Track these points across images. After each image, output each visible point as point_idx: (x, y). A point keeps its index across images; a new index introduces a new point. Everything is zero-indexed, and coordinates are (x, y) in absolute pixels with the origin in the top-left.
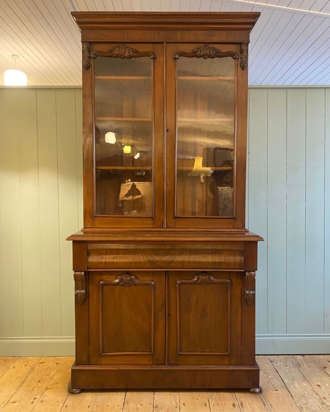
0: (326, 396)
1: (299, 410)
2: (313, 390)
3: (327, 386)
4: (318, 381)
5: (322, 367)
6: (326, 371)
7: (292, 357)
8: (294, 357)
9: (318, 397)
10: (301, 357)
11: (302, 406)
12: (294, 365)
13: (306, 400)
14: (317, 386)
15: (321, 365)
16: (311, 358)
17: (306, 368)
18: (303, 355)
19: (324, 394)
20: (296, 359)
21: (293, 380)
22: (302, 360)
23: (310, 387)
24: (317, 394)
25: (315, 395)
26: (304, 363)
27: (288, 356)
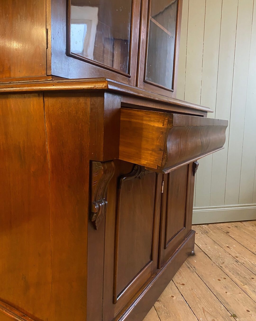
0: (238, 255)
1: (219, 269)
2: (225, 251)
3: (235, 247)
4: (226, 244)
5: (226, 232)
6: (230, 235)
7: (198, 226)
8: (200, 226)
9: (231, 256)
10: (206, 226)
11: (221, 265)
12: (203, 232)
13: (222, 260)
14: (227, 248)
15: (223, 231)
16: (214, 226)
17: (213, 234)
18: (208, 224)
19: (235, 254)
20: (202, 228)
21: (206, 244)
22: (208, 228)
23: (222, 248)
24: (230, 254)
25: (228, 255)
26: (210, 230)
27: (195, 226)
